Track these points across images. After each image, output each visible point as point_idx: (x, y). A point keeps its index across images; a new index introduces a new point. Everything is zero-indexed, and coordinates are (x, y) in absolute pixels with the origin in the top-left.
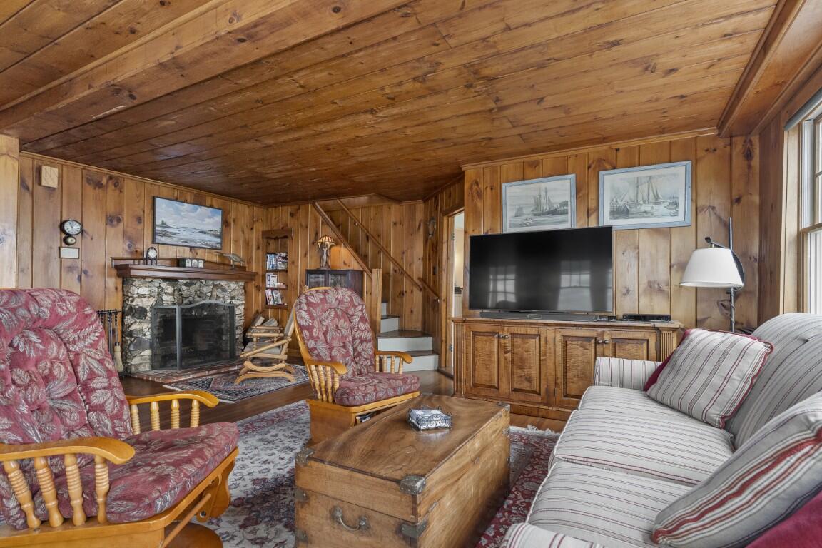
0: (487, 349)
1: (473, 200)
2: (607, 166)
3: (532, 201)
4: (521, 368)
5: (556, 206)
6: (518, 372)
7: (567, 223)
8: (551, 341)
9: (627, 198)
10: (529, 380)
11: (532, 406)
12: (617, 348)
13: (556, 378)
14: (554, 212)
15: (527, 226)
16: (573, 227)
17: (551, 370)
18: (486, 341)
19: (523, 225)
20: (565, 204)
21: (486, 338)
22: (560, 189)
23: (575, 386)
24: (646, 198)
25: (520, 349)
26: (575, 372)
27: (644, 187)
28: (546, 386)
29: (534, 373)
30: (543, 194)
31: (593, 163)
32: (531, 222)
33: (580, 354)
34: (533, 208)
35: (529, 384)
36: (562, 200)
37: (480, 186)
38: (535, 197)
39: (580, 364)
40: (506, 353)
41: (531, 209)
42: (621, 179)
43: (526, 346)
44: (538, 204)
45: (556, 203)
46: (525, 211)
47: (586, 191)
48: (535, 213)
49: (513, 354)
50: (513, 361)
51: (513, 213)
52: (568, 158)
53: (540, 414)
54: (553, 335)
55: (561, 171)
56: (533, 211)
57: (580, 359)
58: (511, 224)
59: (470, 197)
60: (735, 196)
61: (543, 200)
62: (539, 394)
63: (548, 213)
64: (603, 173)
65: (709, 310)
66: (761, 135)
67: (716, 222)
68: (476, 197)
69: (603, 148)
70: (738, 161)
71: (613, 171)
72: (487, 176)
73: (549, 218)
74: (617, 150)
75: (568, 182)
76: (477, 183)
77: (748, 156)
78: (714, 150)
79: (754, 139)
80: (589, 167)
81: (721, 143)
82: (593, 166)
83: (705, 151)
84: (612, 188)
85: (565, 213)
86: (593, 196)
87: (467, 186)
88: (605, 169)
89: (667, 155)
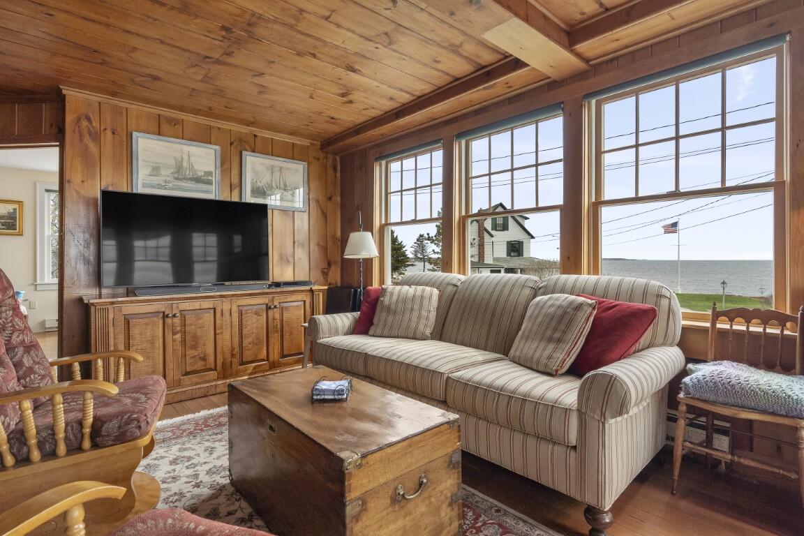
0: (148, 334)
1: (81, 140)
2: (248, 148)
3: (172, 162)
4: (194, 347)
5: (200, 174)
6: (191, 353)
7: (212, 193)
8: (227, 313)
9: (264, 181)
10: (204, 359)
11: (208, 385)
12: (284, 311)
13: (233, 349)
14: (198, 180)
15: (166, 189)
16: (217, 199)
17: (228, 343)
18: (147, 324)
19: (160, 186)
20: (210, 174)
21: (146, 320)
22: (203, 158)
23: (251, 352)
24: (278, 185)
25: (193, 327)
26: (250, 339)
27: (277, 174)
28: (222, 360)
29: (210, 349)
30: (186, 157)
31: (235, 141)
32: (171, 185)
33: (254, 321)
35: (204, 363)
36: (207, 169)
37: (94, 124)
38: (175, 159)
39: (254, 331)
40: (174, 334)
41: (172, 171)
42: (262, 164)
43: (201, 321)
44: (179, 167)
45: (199, 171)
46: (163, 172)
47: (231, 163)
48: (176, 176)
49: (184, 333)
50: (184, 342)
51: (148, 171)
52: (211, 128)
53: (218, 391)
54: (229, 307)
55: (203, 138)
56: (172, 173)
57: (254, 326)
58: (145, 182)
59: (77, 134)
60: (329, 196)
61: (185, 164)
62: (215, 369)
63: (191, 179)
64: (244, 153)
65: (317, 275)
66: (341, 158)
67: (319, 211)
68: (87, 138)
69: (245, 130)
70: (330, 171)
71: (253, 154)
72: (107, 116)
73: (192, 185)
74: (255, 136)
75: (213, 152)
76: (89, 119)
77: (335, 169)
78: (319, 159)
79: (338, 159)
80: (231, 144)
81: (321, 155)
82: (235, 143)
83: (314, 158)
84: (253, 169)
85: (210, 183)
86: (235, 172)
87: (69, 118)
88: (246, 150)
89: (291, 153)
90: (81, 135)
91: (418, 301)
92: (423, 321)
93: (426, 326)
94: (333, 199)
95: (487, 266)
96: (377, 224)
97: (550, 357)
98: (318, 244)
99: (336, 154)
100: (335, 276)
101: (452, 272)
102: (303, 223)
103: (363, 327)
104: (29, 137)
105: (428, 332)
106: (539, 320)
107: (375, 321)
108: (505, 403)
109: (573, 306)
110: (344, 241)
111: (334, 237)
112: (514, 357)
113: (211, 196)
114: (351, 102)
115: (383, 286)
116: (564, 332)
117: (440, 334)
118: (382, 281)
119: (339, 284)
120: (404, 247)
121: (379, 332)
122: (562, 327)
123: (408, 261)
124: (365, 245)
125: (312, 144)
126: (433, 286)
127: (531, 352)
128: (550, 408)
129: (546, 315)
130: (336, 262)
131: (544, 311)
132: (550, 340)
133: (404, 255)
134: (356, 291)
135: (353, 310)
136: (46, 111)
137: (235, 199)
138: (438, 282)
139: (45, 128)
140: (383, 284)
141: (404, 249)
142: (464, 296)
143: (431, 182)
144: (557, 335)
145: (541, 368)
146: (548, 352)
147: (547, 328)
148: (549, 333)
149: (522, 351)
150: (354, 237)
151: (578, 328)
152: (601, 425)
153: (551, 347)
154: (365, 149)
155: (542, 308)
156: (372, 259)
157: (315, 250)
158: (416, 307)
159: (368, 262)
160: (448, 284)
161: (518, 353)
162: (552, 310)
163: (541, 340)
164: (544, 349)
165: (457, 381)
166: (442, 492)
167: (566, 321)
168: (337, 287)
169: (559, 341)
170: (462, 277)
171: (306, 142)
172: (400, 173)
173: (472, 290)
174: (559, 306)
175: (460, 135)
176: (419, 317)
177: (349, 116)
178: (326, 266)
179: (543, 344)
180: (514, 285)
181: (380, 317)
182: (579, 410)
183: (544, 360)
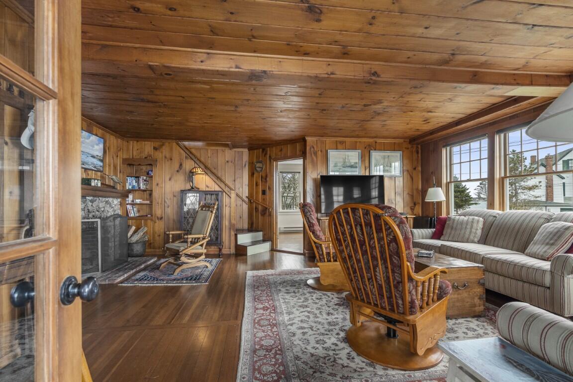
1: (311, 156)
2: (372, 149)
3: (342, 160)
5: (353, 164)
7: (356, 172)
14: (352, 167)
15: (340, 172)
16: (360, 175)
19: (337, 171)
20: (356, 163)
22: (353, 156)
27: (386, 160)
30: (347, 157)
31: (367, 146)
32: (342, 170)
34: (342, 164)
36: (356, 161)
37: (315, 149)
38: (343, 158)
42: (380, 155)
44: (345, 162)
45: (352, 162)
46: (339, 165)
47: (366, 158)
48: (343, 166)
51: (333, 165)
52: (356, 142)
55: (354, 147)
58: (332, 170)
60: (414, 167)
61: (347, 160)
63: (349, 167)
64: (371, 151)
65: (408, 210)
66: (421, 146)
67: (409, 177)
68: (313, 155)
69: (371, 140)
70: (415, 154)
71: (375, 151)
72: (319, 145)
73: (349, 169)
74: (376, 142)
75: (358, 153)
76: (313, 148)
77: (418, 153)
78: (408, 148)
79: (419, 146)
80: (365, 148)
81: (410, 146)
82: (367, 148)
83: (406, 148)
84: (375, 158)
85: (356, 167)
86: (367, 161)
87: (308, 148)
88: (372, 150)
89: (393, 148)
90: (311, 154)
91: (470, 224)
92: (473, 235)
93: (475, 237)
94: (417, 169)
95: (557, 205)
96: (444, 181)
97: (545, 252)
98: (408, 194)
99: (418, 144)
100: (418, 210)
101: (494, 209)
102: (400, 182)
103: (437, 236)
104: (294, 156)
105: (476, 240)
106: (544, 235)
107: (444, 232)
108: (512, 267)
109: (564, 228)
110: (424, 193)
111: (417, 189)
112: (527, 253)
113: (356, 174)
114: (429, 123)
115: (449, 216)
116: (556, 240)
117: (484, 241)
118: (448, 213)
119: (421, 215)
120: (468, 189)
121: (446, 238)
122: (555, 238)
123: (472, 201)
124: (437, 195)
125: (404, 141)
126: (480, 217)
127: (536, 250)
128: (535, 270)
129: (548, 232)
130: (419, 203)
131: (548, 230)
132: (547, 244)
133: (468, 195)
134: (431, 219)
135: (430, 228)
136: (298, 146)
137: (367, 174)
138: (484, 215)
139: (298, 152)
140: (449, 215)
141: (467, 191)
142: (499, 223)
143: (480, 157)
144: (552, 242)
145: (539, 257)
146: (544, 250)
147: (547, 238)
148: (547, 241)
149: (532, 249)
150: (431, 190)
151: (565, 239)
152: (562, 278)
153: (547, 247)
154: (437, 141)
155: (547, 229)
156: (441, 202)
157: (407, 198)
158: (469, 227)
159: (439, 204)
160: (490, 216)
161: (529, 251)
162: (552, 230)
163: (542, 244)
164: (543, 248)
165: (488, 258)
166: (475, 292)
167: (558, 235)
168: (419, 217)
169: (552, 244)
170: (501, 212)
171: (402, 141)
172: (459, 155)
173: (505, 219)
174: (556, 228)
175: (499, 132)
176: (471, 232)
177: (427, 128)
178: (413, 205)
179: (543, 246)
180: (533, 217)
181: (447, 231)
182: (551, 271)
183: (541, 253)
